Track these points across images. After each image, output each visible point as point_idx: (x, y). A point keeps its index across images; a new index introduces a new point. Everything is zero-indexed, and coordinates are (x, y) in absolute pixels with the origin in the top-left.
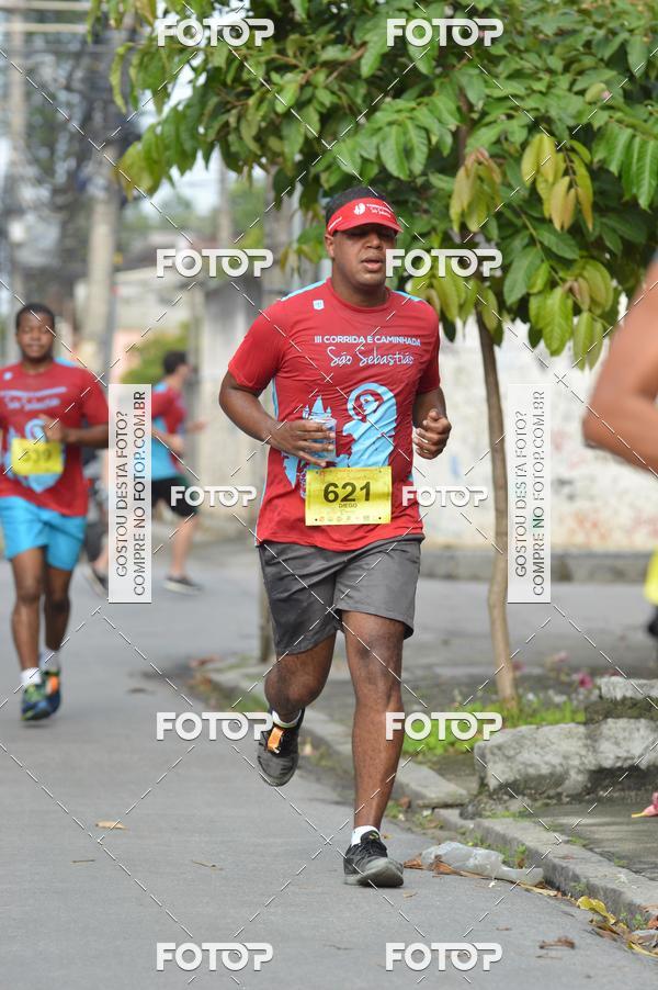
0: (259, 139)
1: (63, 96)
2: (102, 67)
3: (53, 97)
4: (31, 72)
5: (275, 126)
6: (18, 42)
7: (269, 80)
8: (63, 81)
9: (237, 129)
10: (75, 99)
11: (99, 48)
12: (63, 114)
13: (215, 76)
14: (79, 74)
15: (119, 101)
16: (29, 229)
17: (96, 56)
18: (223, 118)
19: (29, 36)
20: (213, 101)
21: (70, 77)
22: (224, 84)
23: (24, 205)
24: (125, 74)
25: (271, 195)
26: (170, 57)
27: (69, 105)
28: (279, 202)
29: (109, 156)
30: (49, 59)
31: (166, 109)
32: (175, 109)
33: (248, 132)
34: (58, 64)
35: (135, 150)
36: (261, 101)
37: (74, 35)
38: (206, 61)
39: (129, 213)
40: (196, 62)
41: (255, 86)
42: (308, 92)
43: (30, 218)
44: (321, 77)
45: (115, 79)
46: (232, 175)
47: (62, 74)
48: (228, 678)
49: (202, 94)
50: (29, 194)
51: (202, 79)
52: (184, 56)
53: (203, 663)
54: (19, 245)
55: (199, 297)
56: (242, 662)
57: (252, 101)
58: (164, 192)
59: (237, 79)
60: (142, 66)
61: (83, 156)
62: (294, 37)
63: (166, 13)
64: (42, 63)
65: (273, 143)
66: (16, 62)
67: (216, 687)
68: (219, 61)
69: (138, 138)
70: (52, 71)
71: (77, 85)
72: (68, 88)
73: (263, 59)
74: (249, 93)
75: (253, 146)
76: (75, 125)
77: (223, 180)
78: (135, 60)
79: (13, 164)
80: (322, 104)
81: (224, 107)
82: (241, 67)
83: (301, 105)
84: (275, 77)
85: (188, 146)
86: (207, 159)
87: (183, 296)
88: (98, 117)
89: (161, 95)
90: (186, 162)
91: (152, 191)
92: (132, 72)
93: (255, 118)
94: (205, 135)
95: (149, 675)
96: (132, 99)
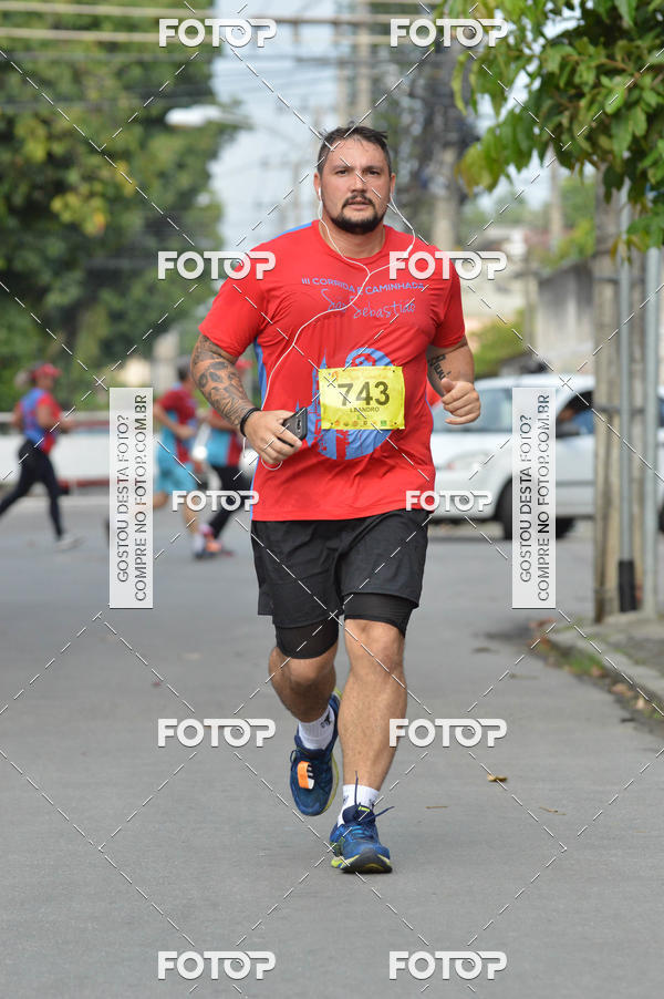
0: (590, 137)
1: (406, 102)
2: (442, 74)
3: (394, 104)
4: (376, 81)
5: (605, 126)
6: (364, 53)
7: (598, 84)
8: (406, 87)
9: (570, 130)
10: (418, 105)
11: (441, 58)
12: (406, 119)
13: (549, 81)
14: (421, 82)
15: (460, 104)
17: (437, 65)
18: (556, 120)
19: (374, 48)
20: (547, 104)
21: (413, 85)
22: (557, 87)
24: (465, 80)
25: (601, 190)
26: (507, 64)
27: (412, 111)
28: (608, 197)
29: (449, 156)
30: (393, 68)
31: (504, 112)
32: (512, 113)
33: (581, 132)
34: (402, 73)
35: (475, 151)
36: (592, 102)
38: (540, 67)
39: (468, 209)
40: (532, 68)
41: (586, 89)
42: (636, 94)
44: (647, 80)
45: (456, 85)
46: (564, 172)
47: (405, 82)
48: (565, 638)
49: (537, 99)
51: (537, 84)
52: (520, 63)
53: (542, 624)
55: (533, 286)
56: (580, 622)
57: (583, 103)
58: (502, 187)
59: (570, 83)
60: (482, 73)
61: (425, 156)
62: (622, 43)
64: (384, 74)
65: (603, 141)
66: (364, 71)
67: (554, 646)
68: (553, 66)
69: (478, 139)
70: (395, 80)
71: (419, 91)
72: (412, 95)
73: (594, 64)
74: (581, 95)
75: (585, 145)
76: (417, 129)
77: (554, 177)
78: (475, 67)
80: (648, 105)
81: (558, 109)
82: (573, 71)
83: (629, 105)
84: (605, 80)
85: (524, 145)
86: (542, 157)
87: (517, 286)
88: (439, 121)
89: (499, 98)
90: (522, 160)
91: (491, 187)
92: (473, 79)
93: (587, 119)
94: (540, 135)
95: (491, 636)
96: (471, 102)
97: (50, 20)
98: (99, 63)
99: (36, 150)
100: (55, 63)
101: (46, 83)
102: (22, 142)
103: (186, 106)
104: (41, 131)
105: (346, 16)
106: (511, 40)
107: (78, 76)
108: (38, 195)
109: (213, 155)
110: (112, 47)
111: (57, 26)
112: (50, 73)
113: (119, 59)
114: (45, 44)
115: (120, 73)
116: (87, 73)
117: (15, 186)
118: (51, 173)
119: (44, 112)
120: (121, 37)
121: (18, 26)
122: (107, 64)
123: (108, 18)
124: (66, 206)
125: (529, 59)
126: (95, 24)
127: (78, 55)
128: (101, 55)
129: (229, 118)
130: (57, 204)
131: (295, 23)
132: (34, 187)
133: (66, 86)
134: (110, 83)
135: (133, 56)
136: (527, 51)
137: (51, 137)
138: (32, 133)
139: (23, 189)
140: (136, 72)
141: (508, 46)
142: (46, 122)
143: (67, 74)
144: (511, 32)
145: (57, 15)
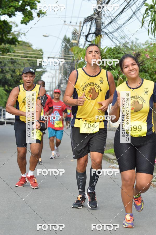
1: (68, 69)
2: (73, 66)
3: (67, 69)
8: (68, 67)
10: (70, 70)
11: (73, 63)
12: (68, 71)
14: (70, 67)
16: (63, 86)
17: (72, 64)
21: (69, 67)
23: (63, 82)
24: (76, 67)
26: (82, 64)
27: (69, 70)
30: (67, 65)
34: (68, 65)
37: (70, 62)
43: (63, 84)
47: (68, 66)
50: (63, 81)
54: (62, 88)
63: (82, 59)
64: (66, 65)
70: (67, 66)
71: (70, 68)
72: (69, 68)
78: (78, 65)
79: (62, 77)
92: (78, 66)
97: (21, 56)
98: (27, 62)
99: (18, 74)
100: (21, 62)
101: (20, 65)
102: (16, 72)
103: (38, 68)
104: (19, 71)
105: (60, 57)
106: (83, 61)
107: (24, 64)
108: (18, 80)
109: (42, 75)
110: (29, 60)
111: (21, 57)
112: (20, 63)
113: (30, 62)
114: (20, 59)
115: (30, 64)
116: (25, 63)
117: (15, 78)
118: (20, 77)
119: (19, 69)
120: (30, 59)
121: (16, 57)
122: (28, 62)
123: (29, 56)
124: (22, 81)
125: (85, 64)
126: (27, 57)
127: (24, 61)
128: (28, 61)
129: (44, 70)
130: (20, 81)
131: (54, 58)
132: (17, 78)
133: (22, 65)
134: (28, 65)
135: (32, 62)
136: (85, 63)
137: (20, 72)
138: (18, 71)
139: (16, 79)
140: (32, 64)
141: (83, 62)
142: (19, 70)
143: (23, 63)
144: (83, 60)
145: (21, 55)
